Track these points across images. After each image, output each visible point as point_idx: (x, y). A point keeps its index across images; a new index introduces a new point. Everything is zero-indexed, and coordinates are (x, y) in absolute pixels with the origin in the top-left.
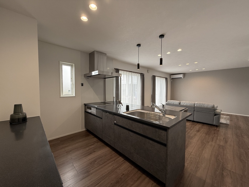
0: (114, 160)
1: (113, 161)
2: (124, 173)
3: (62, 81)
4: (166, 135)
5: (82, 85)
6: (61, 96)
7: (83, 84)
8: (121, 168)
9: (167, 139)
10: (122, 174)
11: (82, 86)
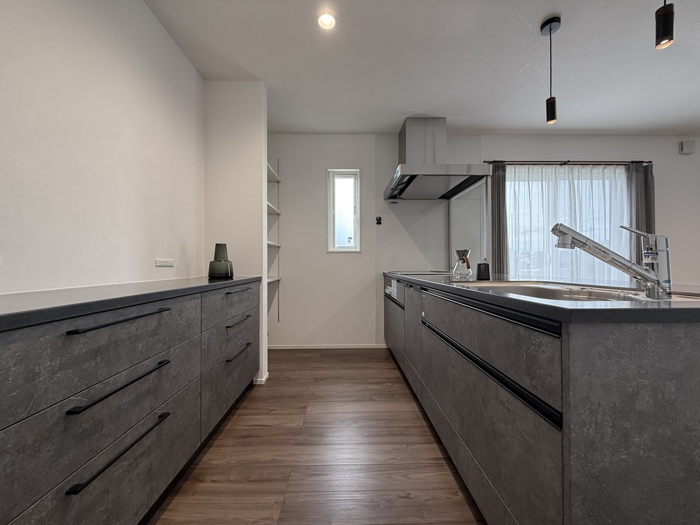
0: (408, 444)
1: (402, 443)
2: (413, 494)
3: (334, 215)
4: (557, 357)
5: (379, 221)
6: (331, 249)
7: (380, 218)
8: (413, 476)
9: (564, 385)
10: (402, 494)
11: (378, 225)
